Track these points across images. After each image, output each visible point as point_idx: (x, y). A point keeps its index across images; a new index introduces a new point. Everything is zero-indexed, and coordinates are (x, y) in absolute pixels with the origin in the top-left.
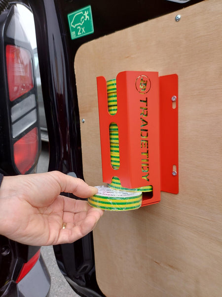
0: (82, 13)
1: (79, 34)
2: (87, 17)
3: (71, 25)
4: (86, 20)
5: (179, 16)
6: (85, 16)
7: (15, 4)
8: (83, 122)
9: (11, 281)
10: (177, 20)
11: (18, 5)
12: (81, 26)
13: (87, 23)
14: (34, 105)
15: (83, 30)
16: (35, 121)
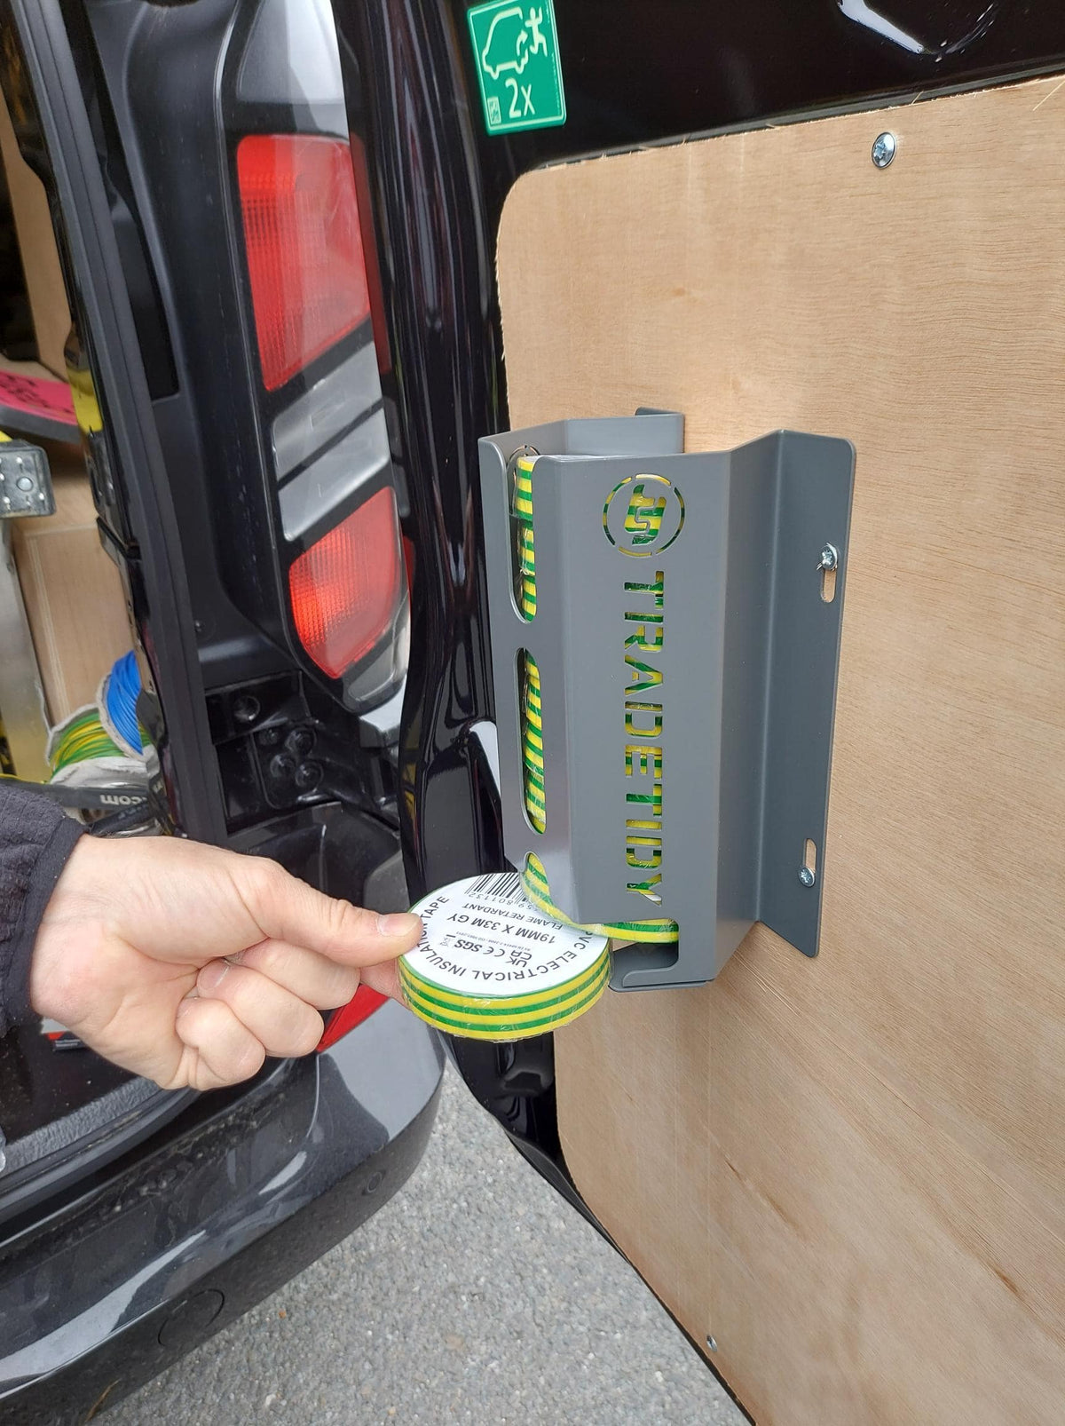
0: (520, 10)
1: (514, 114)
2: (539, 38)
3: (483, 63)
5: (889, 143)
6: (529, 31)
10: (883, 159)
12: (521, 80)
13: (538, 68)
15: (527, 97)
16: (382, 460)
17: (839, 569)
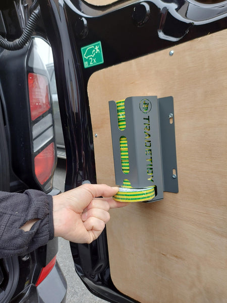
0: (93, 47)
1: (91, 63)
2: (97, 50)
3: (84, 56)
4: (97, 52)
5: (172, 52)
6: (96, 50)
7: (33, 38)
8: (96, 137)
9: (31, 285)
10: (171, 55)
11: (35, 38)
12: (93, 58)
13: (97, 55)
14: (50, 123)
15: (95, 60)
16: (52, 137)
17: (173, 118)
